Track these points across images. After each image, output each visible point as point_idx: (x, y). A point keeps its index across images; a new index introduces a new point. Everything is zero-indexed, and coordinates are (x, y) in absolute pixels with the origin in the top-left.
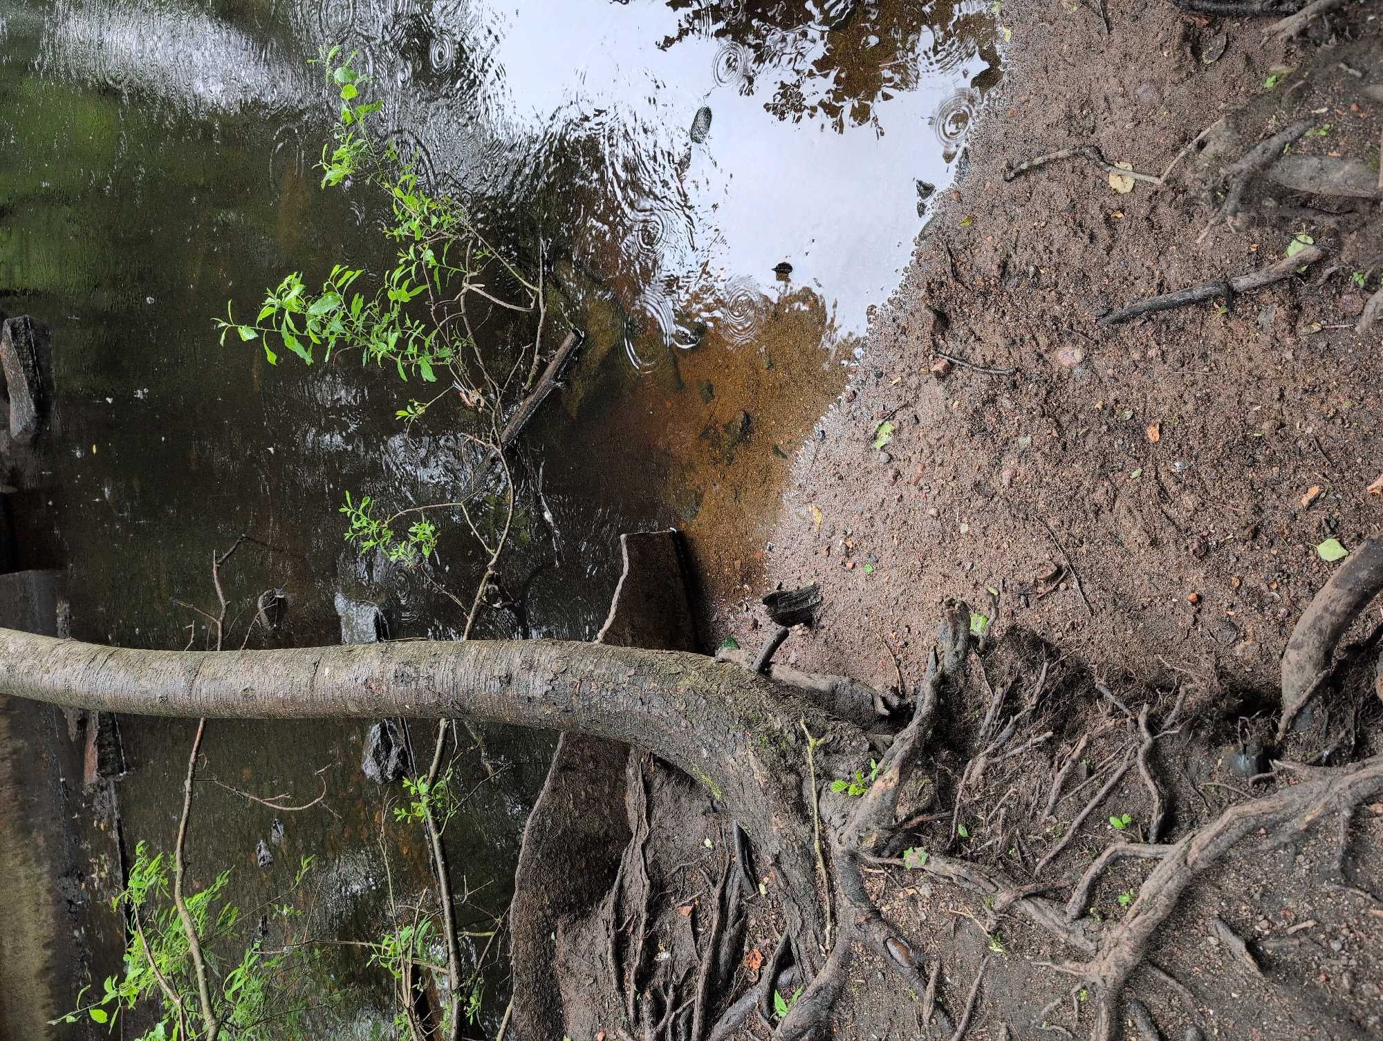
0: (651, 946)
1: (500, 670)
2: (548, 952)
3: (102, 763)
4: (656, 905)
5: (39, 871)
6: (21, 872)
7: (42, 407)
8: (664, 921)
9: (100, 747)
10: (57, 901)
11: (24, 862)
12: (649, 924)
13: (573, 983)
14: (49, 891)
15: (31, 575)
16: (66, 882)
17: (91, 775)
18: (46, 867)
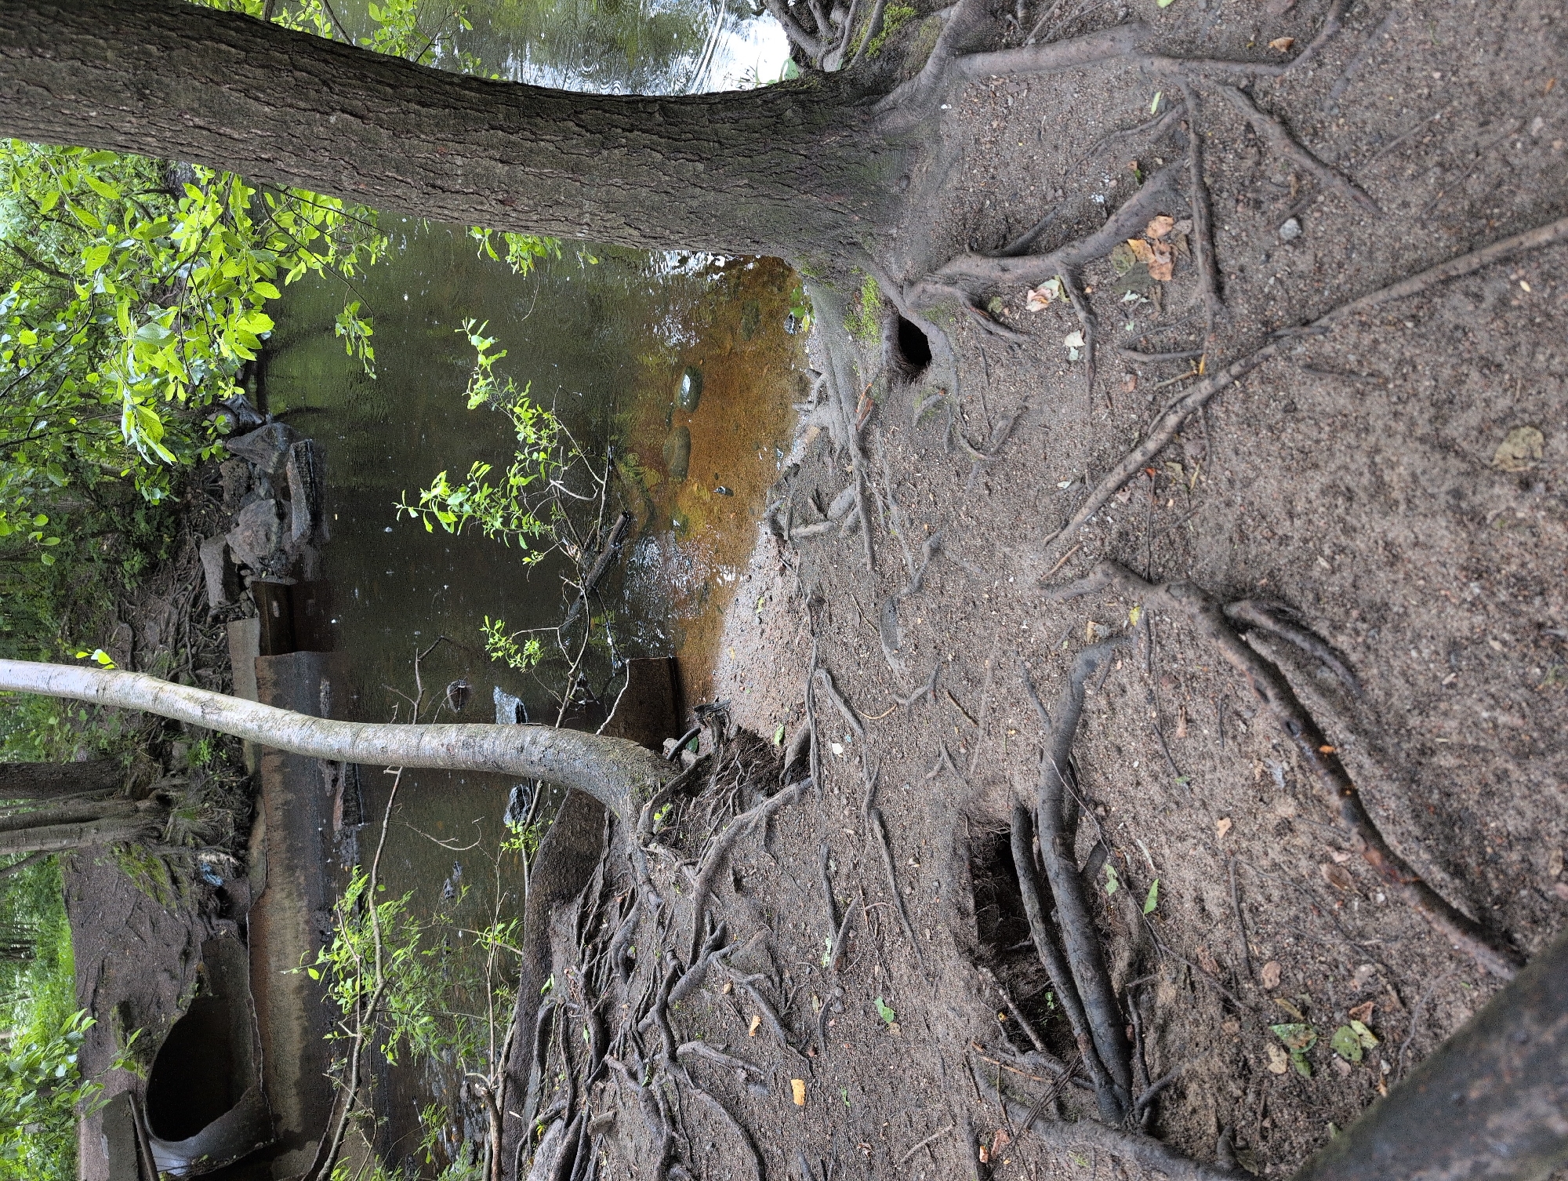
0: (599, 918)
1: (518, 743)
2: (546, 922)
3: (346, 814)
4: (605, 897)
5: (299, 904)
6: (287, 903)
7: (316, 517)
8: (609, 906)
9: (345, 801)
10: (312, 931)
11: (289, 895)
12: (600, 907)
13: (556, 940)
14: (307, 922)
15: (303, 656)
16: (319, 915)
17: (338, 825)
18: (304, 903)
